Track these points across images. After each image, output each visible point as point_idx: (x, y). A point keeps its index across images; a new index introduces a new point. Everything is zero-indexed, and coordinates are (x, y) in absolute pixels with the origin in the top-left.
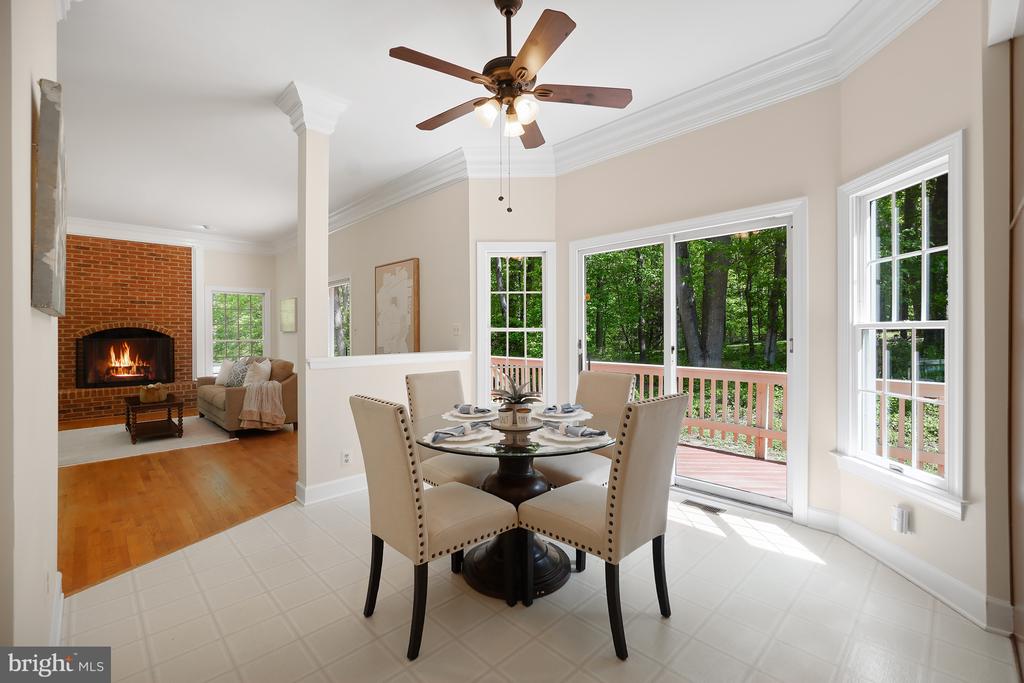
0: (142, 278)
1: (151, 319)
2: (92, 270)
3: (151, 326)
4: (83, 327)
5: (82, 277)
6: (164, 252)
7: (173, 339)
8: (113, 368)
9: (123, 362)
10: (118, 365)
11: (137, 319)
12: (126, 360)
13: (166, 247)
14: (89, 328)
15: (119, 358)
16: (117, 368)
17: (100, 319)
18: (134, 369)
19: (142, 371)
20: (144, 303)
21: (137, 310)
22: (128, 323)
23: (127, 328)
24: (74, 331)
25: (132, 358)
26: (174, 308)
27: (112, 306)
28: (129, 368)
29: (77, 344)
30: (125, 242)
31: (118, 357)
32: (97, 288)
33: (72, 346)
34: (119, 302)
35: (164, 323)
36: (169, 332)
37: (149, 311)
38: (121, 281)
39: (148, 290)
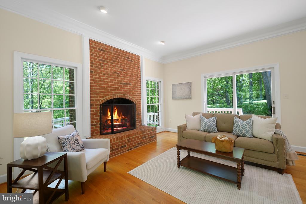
0: (124, 71)
1: (128, 93)
2: (106, 64)
3: (128, 97)
4: (103, 97)
5: (102, 68)
6: (131, 57)
7: (135, 104)
11: (123, 93)
12: (115, 116)
13: (132, 54)
14: (105, 98)
15: (112, 115)
17: (109, 92)
18: (120, 120)
19: (124, 121)
20: (125, 84)
21: (123, 88)
22: (120, 96)
24: (99, 100)
25: (119, 115)
26: (135, 87)
27: (113, 85)
28: (117, 120)
29: (100, 108)
30: (117, 50)
32: (108, 74)
33: (98, 109)
34: (116, 83)
35: (132, 95)
36: (134, 100)
37: (127, 88)
38: (117, 71)
39: (126, 77)
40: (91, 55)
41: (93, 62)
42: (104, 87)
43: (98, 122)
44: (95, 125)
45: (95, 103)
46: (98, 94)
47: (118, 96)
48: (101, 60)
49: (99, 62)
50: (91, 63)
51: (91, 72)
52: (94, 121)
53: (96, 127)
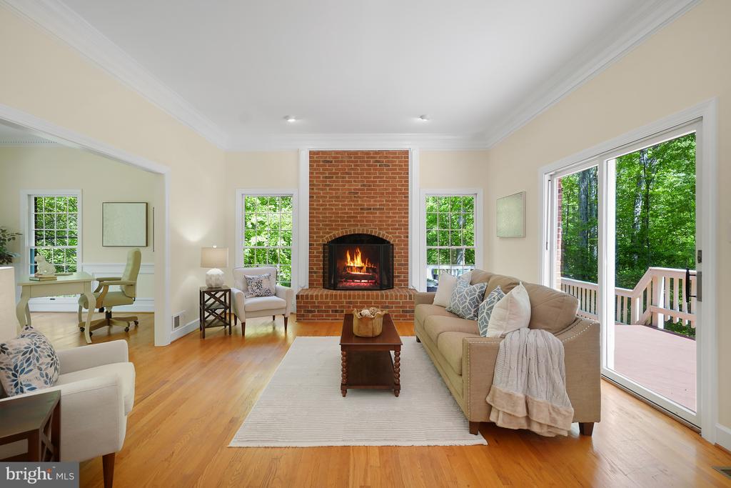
0: (370, 186)
1: (376, 225)
2: (334, 181)
3: (376, 232)
4: (328, 233)
5: (328, 188)
6: (386, 157)
7: (393, 245)
8: (349, 267)
9: (356, 262)
10: (352, 265)
11: (365, 225)
12: (358, 262)
13: (388, 152)
14: (331, 234)
15: (354, 260)
16: (351, 267)
17: (339, 225)
18: (365, 269)
19: (370, 271)
20: (370, 209)
21: (366, 217)
22: (359, 230)
23: (358, 234)
24: (322, 237)
25: (363, 261)
26: (394, 213)
27: (347, 213)
28: (361, 268)
29: (324, 248)
30: (356, 153)
31: (352, 259)
32: (338, 197)
33: (321, 250)
34: (353, 209)
35: (385, 229)
36: (390, 238)
37: (374, 217)
38: (354, 189)
39: (373, 197)
40: (311, 173)
41: (315, 182)
42: (331, 217)
43: (320, 269)
44: (315, 273)
45: (316, 241)
46: (321, 229)
47: (354, 230)
48: (326, 177)
49: (323, 181)
50: (312, 185)
51: (311, 197)
52: (315, 267)
53: (317, 277)
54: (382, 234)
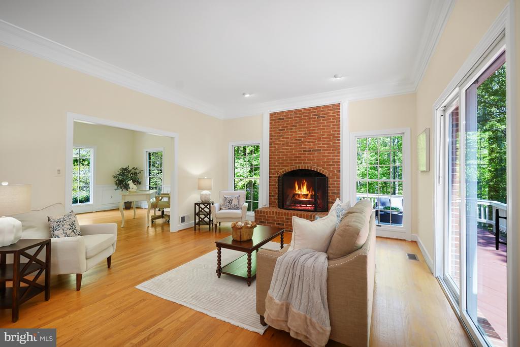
0: (310, 133)
1: (314, 163)
2: (286, 132)
3: (315, 168)
4: (281, 169)
5: (281, 137)
6: (322, 111)
7: (328, 177)
8: (297, 194)
10: (299, 193)
11: (307, 163)
12: (304, 190)
13: (324, 107)
14: (283, 170)
15: (301, 189)
17: (288, 163)
18: (309, 196)
20: (310, 151)
21: (307, 157)
22: (302, 166)
23: (302, 170)
24: (278, 171)
25: (308, 189)
26: (329, 153)
27: (294, 154)
28: (306, 195)
29: (278, 180)
30: (300, 111)
32: (287, 144)
33: (277, 181)
34: (298, 151)
35: (322, 165)
36: (325, 172)
37: (313, 157)
38: (299, 137)
39: (312, 142)
40: (271, 128)
41: (273, 134)
42: (283, 158)
43: (276, 194)
44: (273, 196)
45: (274, 174)
46: (277, 166)
47: (299, 167)
48: (280, 130)
49: (278, 133)
50: (271, 136)
51: (270, 144)
52: (273, 193)
53: (274, 199)
54: (320, 169)
